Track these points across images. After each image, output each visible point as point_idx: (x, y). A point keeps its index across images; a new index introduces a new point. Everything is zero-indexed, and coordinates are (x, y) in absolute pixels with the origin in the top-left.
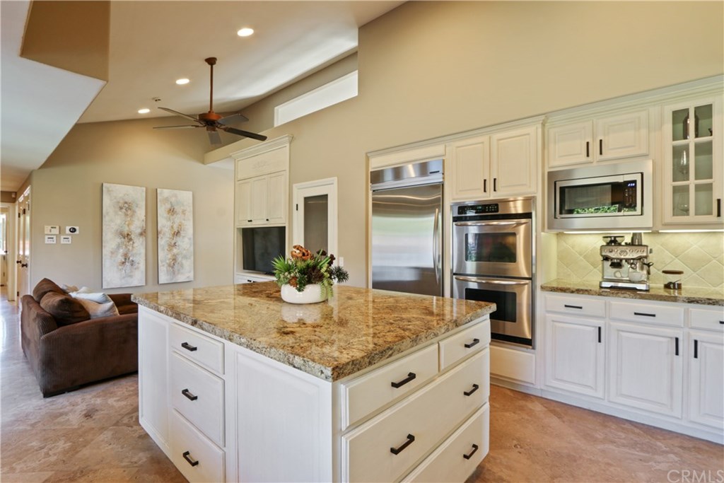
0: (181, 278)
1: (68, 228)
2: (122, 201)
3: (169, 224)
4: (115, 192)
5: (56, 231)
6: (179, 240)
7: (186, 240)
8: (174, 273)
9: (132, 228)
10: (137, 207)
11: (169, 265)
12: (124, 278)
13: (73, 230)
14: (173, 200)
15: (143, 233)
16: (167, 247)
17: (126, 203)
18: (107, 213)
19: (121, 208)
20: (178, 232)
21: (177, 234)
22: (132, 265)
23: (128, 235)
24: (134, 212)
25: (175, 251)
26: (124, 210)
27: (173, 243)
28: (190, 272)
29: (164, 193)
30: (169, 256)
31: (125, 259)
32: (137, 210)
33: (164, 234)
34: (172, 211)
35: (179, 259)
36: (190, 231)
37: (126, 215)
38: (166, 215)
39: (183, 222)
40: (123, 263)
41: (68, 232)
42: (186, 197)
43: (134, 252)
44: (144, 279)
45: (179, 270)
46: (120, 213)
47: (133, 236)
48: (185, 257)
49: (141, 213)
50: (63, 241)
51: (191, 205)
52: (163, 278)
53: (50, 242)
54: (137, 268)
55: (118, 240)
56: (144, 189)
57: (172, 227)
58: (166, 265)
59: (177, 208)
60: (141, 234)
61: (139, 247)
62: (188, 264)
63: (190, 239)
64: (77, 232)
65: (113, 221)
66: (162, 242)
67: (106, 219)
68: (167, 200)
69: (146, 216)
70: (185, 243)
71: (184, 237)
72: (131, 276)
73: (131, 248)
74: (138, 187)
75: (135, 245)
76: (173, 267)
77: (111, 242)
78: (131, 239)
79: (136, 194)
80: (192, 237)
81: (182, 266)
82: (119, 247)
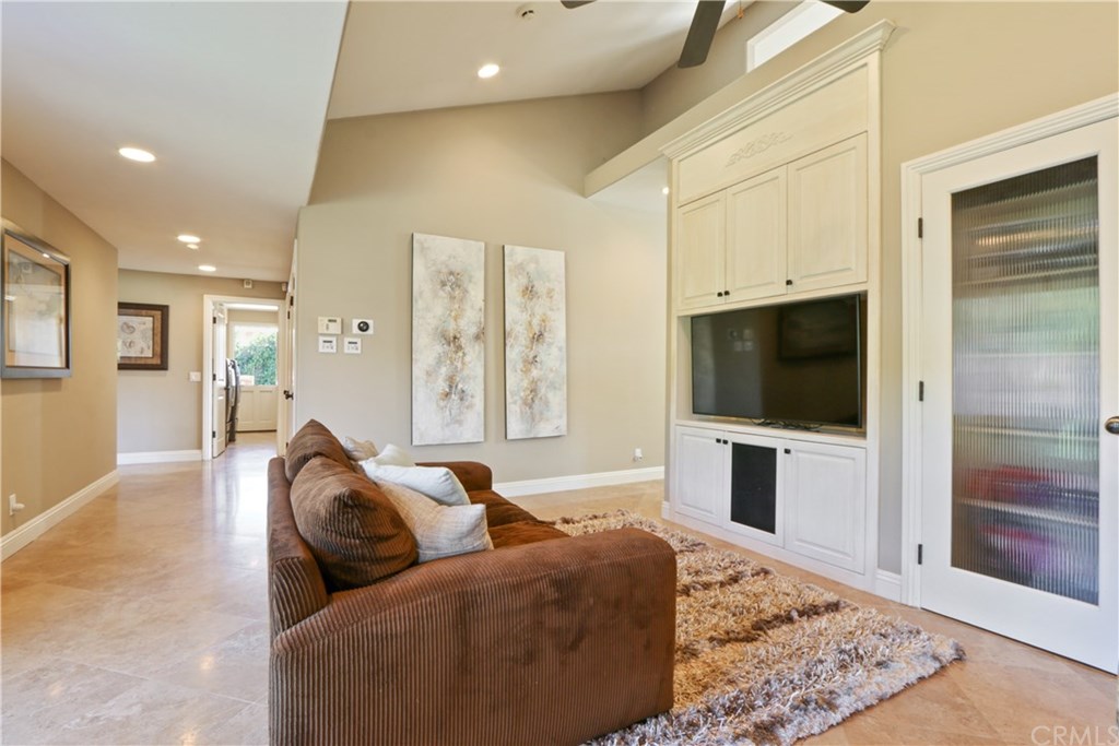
0: (545, 430)
1: (356, 322)
2: (445, 270)
3: (525, 317)
4: (438, 250)
5: (335, 328)
6: (541, 349)
7: (554, 351)
8: (533, 420)
9: (463, 323)
10: (470, 281)
11: (525, 403)
12: (448, 425)
13: (364, 327)
14: (531, 267)
15: (479, 337)
16: (520, 366)
17: (451, 273)
18: (421, 293)
19: (443, 284)
20: (541, 335)
21: (538, 337)
22: (462, 399)
23: (455, 338)
24: (466, 291)
25: (535, 373)
26: (448, 288)
27: (531, 357)
28: (560, 417)
29: (517, 254)
30: (525, 384)
31: (451, 387)
32: (471, 288)
33: (516, 338)
34: (529, 291)
35: (543, 391)
36: (562, 334)
37: (452, 298)
38: (519, 299)
39: (549, 313)
40: (447, 395)
41: (356, 330)
42: (554, 261)
43: (466, 372)
44: (482, 429)
45: (541, 413)
46: (441, 293)
47: (463, 341)
48: (552, 386)
49: (476, 294)
50: (348, 349)
51: (563, 280)
52: (516, 429)
53: (322, 348)
54: (470, 407)
55: (439, 348)
56: (483, 244)
57: (530, 323)
58: (519, 402)
59: (540, 288)
60: (477, 337)
61: (474, 362)
62: (556, 399)
63: (560, 349)
64: (370, 331)
65: (431, 310)
66: (512, 354)
67: (418, 305)
68: (520, 267)
69: (485, 301)
70: (552, 356)
71: (550, 345)
72: (460, 422)
73: (459, 365)
74: (473, 242)
75: (467, 359)
76: (530, 407)
77: (427, 351)
78: (459, 348)
79: (469, 255)
80: (563, 344)
81: (547, 403)
82: (439, 362)
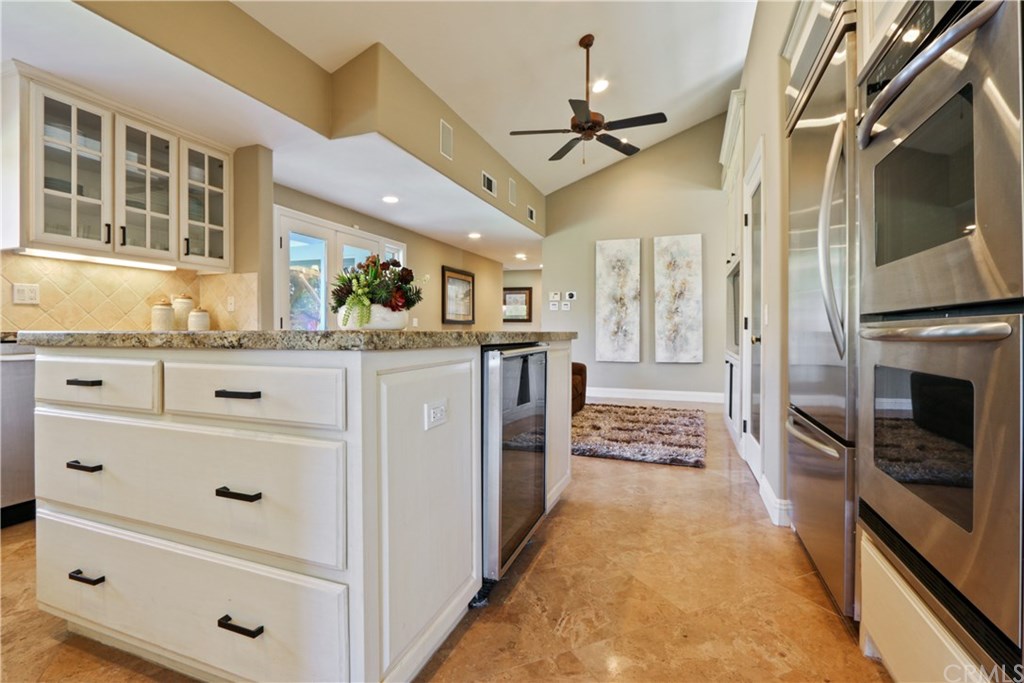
0: (684, 358)
1: (567, 294)
2: (615, 260)
3: (669, 282)
4: (611, 248)
5: (558, 298)
6: (681, 304)
7: (692, 303)
8: (675, 350)
9: (626, 290)
10: (630, 264)
11: (669, 339)
12: (617, 351)
13: (571, 296)
14: (674, 249)
15: (639, 296)
16: (665, 314)
17: (619, 261)
18: (600, 275)
19: (614, 268)
20: (681, 293)
21: (680, 295)
22: (625, 335)
23: (621, 299)
24: (628, 270)
25: (677, 319)
26: (616, 270)
27: (674, 307)
28: (697, 350)
29: (663, 242)
30: (669, 326)
31: (618, 328)
32: (631, 268)
33: (663, 296)
34: (672, 265)
35: (683, 331)
36: (699, 291)
37: (619, 275)
38: (665, 271)
39: (689, 278)
40: (616, 333)
41: (567, 297)
42: (693, 241)
43: (627, 320)
44: (638, 354)
45: (681, 346)
46: (613, 273)
47: (626, 301)
48: (690, 328)
49: (634, 271)
50: (564, 308)
51: (700, 253)
52: (661, 355)
53: (552, 308)
54: (630, 340)
55: (611, 306)
56: (638, 240)
57: (673, 287)
58: (665, 338)
59: (680, 261)
60: (635, 298)
61: (633, 311)
62: (695, 338)
63: (698, 302)
64: (575, 298)
65: (606, 284)
66: (661, 307)
67: (599, 282)
68: (666, 250)
69: (641, 275)
70: (691, 308)
71: (689, 300)
72: (624, 349)
73: (624, 315)
74: (632, 240)
75: (629, 311)
76: (673, 342)
77: (604, 307)
78: (624, 305)
79: (630, 248)
80: (700, 299)
81: (686, 340)
82: (611, 313)
